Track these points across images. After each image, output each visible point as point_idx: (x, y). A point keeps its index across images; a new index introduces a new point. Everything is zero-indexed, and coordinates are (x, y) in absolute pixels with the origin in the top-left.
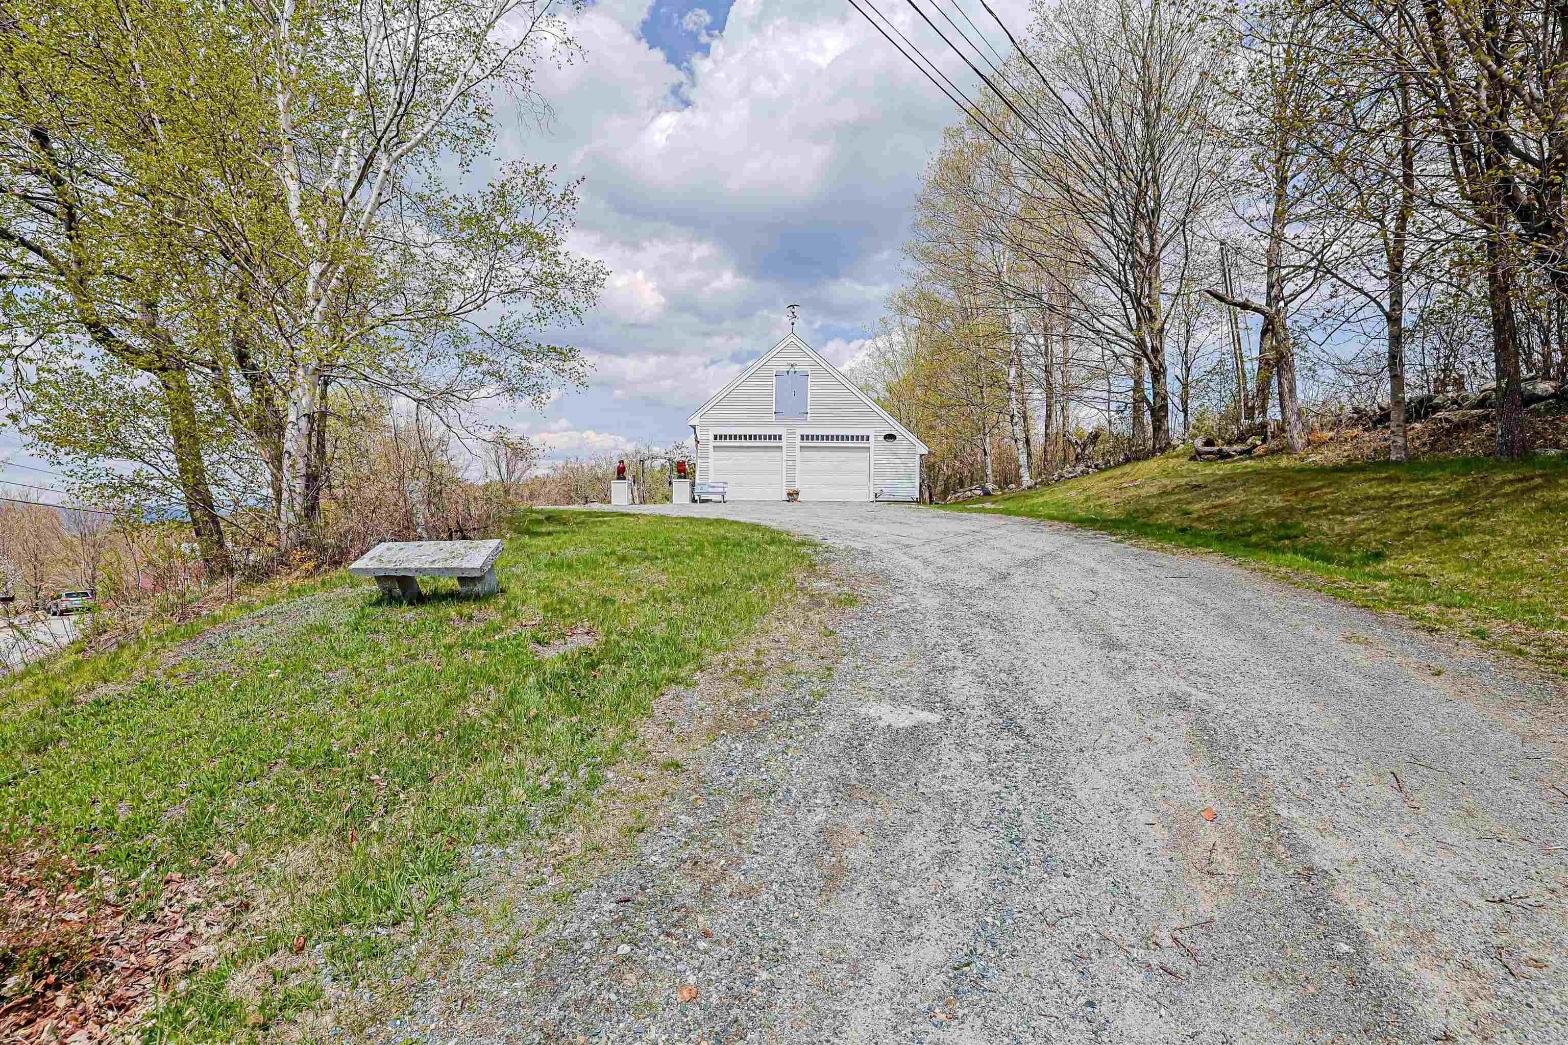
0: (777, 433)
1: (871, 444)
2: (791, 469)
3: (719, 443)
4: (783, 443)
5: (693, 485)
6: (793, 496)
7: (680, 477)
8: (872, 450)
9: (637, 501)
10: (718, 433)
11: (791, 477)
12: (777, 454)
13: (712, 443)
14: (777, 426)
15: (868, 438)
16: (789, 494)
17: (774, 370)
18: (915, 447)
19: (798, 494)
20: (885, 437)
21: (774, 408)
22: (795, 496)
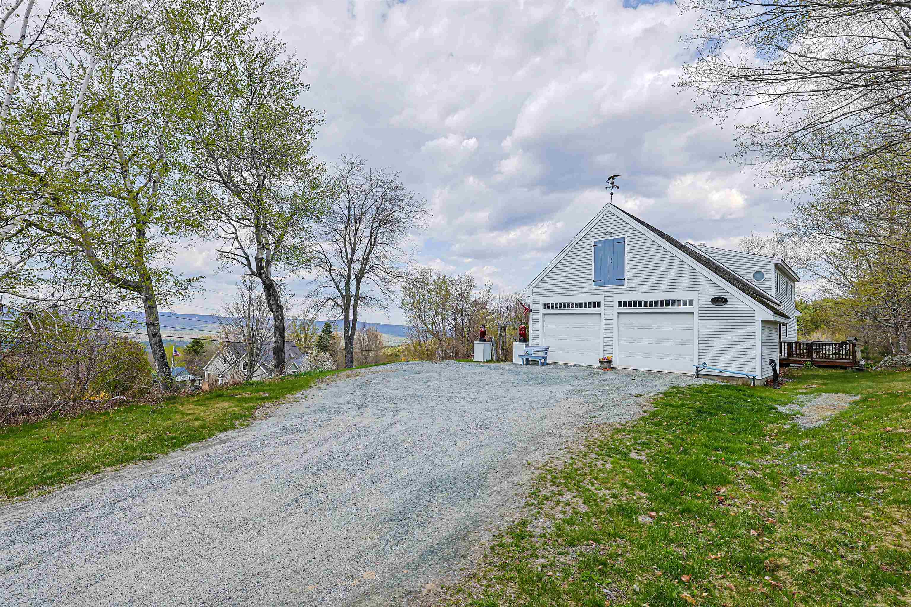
0: (598, 300)
1: (695, 309)
2: (608, 333)
4: (601, 310)
7: (519, 341)
8: (696, 316)
9: (495, 359)
10: (547, 302)
11: (608, 342)
12: (595, 320)
13: (542, 311)
14: (596, 293)
15: (691, 302)
16: (601, 362)
17: (593, 241)
18: (753, 312)
19: (610, 362)
20: (712, 300)
21: (593, 276)
22: (606, 365)
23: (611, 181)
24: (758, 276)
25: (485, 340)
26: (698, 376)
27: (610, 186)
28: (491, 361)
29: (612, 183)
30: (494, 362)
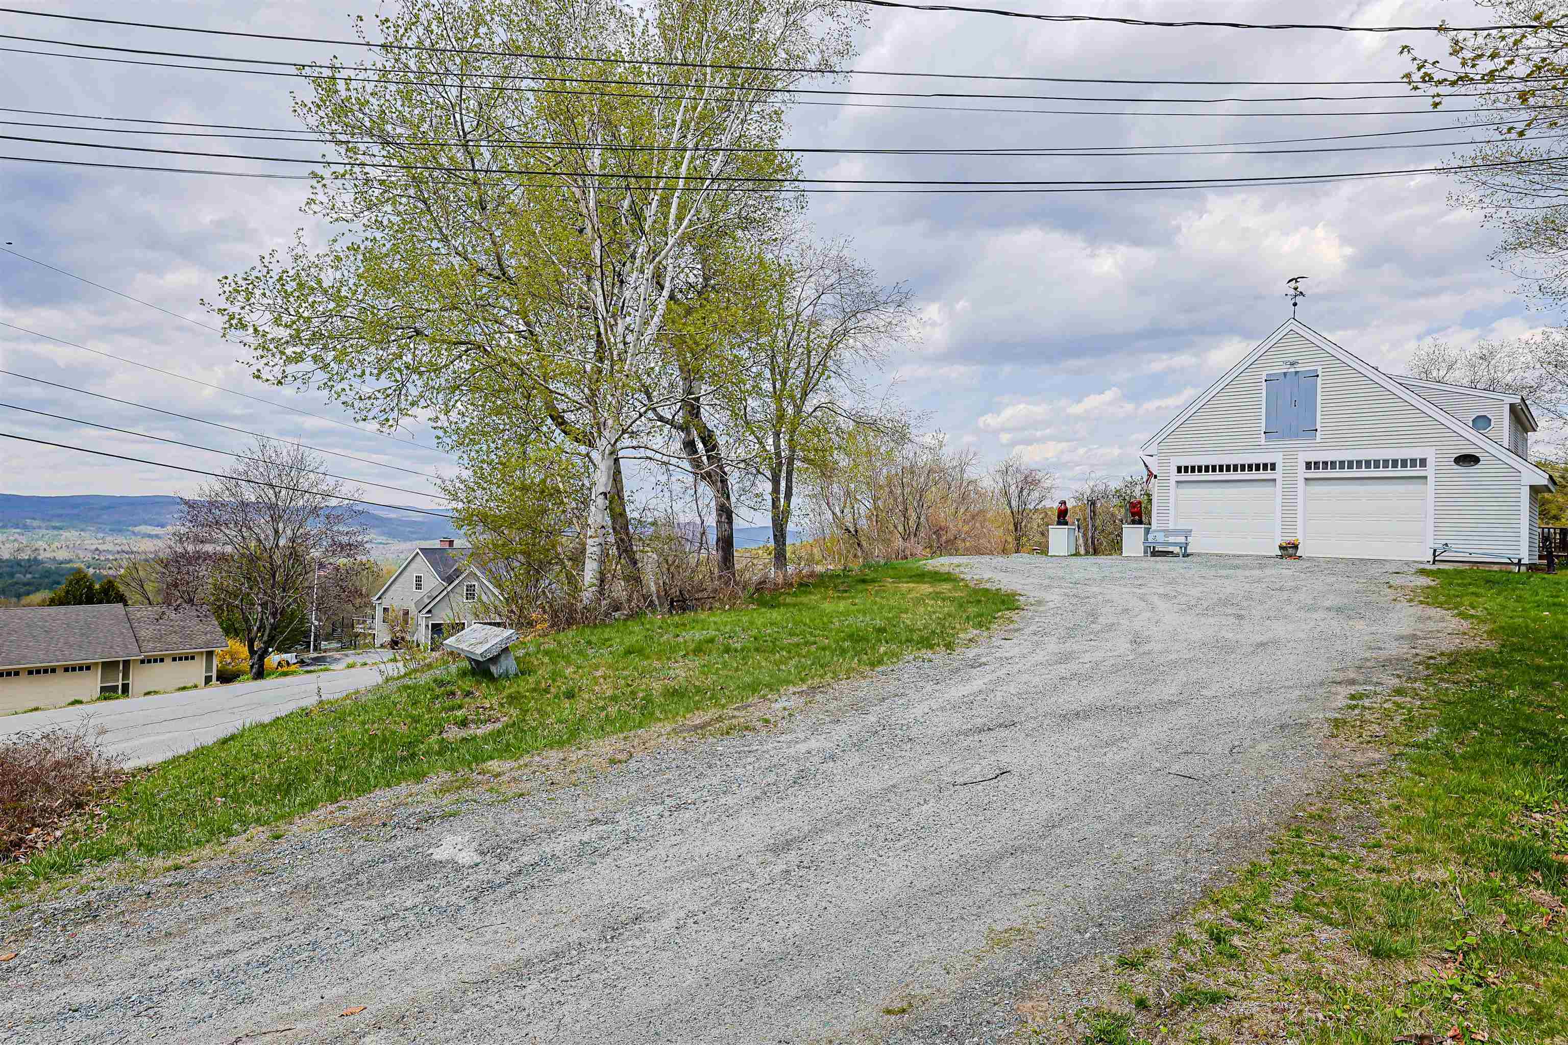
0: (1269, 461)
1: (1429, 471)
2: (1289, 507)
3: (1183, 477)
4: (1278, 474)
5: (1147, 531)
6: (1289, 550)
7: (1133, 522)
8: (1431, 480)
9: (1082, 552)
10: (1183, 464)
11: (1289, 520)
12: (1267, 489)
13: (1174, 477)
14: (1268, 450)
15: (1423, 462)
16: (1281, 548)
17: (1265, 373)
18: (1518, 474)
19: (1296, 547)
20: (1456, 459)
21: (1263, 425)
22: (1291, 551)
23: (1293, 284)
24: (1480, 423)
25: (1066, 524)
26: (1434, 561)
27: (1293, 292)
28: (1077, 554)
29: (1296, 289)
30: (1081, 555)
